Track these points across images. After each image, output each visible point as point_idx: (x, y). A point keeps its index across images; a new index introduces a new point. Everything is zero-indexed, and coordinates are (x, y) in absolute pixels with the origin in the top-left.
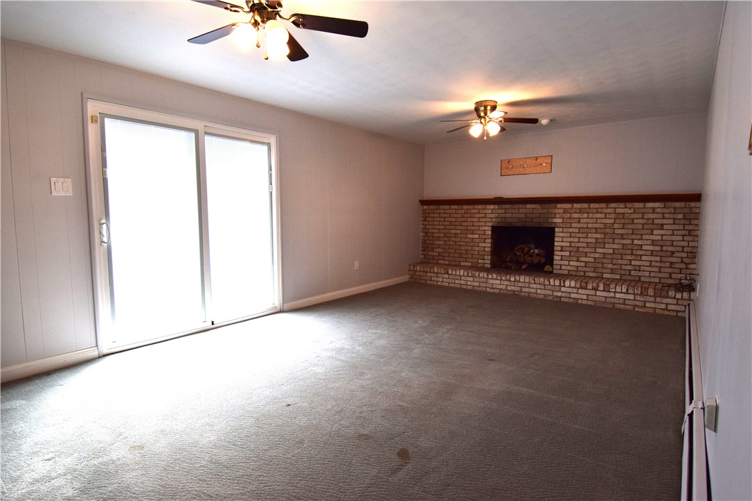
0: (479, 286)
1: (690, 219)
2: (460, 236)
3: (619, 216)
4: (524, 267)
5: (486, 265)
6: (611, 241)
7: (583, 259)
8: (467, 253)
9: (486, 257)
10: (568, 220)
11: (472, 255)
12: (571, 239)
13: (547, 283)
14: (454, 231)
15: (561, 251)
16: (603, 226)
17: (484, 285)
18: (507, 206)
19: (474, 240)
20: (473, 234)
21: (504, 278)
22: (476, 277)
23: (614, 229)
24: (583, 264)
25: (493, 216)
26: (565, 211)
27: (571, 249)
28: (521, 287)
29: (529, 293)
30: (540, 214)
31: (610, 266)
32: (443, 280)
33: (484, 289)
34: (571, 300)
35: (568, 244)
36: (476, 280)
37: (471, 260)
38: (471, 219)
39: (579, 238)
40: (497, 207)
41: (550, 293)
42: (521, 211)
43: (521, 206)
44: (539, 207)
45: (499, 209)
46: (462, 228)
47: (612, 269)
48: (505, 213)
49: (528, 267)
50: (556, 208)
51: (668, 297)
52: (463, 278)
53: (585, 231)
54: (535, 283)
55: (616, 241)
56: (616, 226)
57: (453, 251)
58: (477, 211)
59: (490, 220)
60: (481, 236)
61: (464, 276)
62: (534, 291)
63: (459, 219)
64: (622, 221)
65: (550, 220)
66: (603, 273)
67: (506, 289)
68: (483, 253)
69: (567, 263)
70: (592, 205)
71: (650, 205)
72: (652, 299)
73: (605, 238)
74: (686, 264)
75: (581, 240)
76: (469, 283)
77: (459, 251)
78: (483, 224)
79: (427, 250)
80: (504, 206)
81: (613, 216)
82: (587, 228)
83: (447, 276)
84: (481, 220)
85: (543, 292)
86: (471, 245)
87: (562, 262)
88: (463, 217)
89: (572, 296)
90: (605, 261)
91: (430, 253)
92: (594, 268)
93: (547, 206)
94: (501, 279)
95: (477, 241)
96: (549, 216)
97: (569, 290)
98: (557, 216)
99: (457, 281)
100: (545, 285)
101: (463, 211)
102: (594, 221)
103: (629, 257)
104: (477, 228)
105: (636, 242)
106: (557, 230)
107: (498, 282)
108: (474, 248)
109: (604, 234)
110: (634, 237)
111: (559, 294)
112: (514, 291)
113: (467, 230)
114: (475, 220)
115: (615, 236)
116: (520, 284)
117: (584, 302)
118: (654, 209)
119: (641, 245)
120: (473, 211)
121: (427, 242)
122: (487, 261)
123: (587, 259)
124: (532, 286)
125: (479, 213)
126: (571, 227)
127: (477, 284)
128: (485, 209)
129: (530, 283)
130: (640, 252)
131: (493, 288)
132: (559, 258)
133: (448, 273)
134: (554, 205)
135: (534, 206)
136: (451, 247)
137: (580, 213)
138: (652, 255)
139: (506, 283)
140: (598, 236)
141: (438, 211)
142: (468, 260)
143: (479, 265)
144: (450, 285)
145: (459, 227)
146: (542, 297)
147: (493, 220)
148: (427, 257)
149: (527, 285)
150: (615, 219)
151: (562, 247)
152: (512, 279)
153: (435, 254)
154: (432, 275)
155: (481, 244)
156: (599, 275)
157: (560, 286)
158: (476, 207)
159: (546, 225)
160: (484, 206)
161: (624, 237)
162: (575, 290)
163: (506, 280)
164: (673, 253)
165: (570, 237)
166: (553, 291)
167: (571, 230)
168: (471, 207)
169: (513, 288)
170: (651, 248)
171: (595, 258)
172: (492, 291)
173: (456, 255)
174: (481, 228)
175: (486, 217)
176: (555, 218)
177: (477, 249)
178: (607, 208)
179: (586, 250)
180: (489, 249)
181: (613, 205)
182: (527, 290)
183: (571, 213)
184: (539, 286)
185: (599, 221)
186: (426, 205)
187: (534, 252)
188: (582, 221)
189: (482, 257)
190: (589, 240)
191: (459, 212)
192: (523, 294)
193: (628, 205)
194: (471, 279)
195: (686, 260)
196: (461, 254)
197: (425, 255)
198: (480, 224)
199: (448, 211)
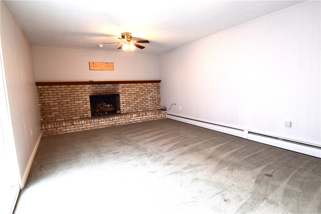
0: (95, 127)
1: (158, 88)
2: (70, 103)
3: (141, 88)
4: (106, 113)
5: (88, 116)
6: (139, 97)
7: (131, 106)
8: (76, 112)
9: (88, 112)
10: (124, 91)
11: (80, 112)
12: (126, 98)
13: (126, 117)
14: (65, 101)
15: (123, 104)
16: (136, 92)
17: (97, 125)
18: (97, 85)
19: (80, 104)
20: (79, 101)
21: (107, 120)
22: (92, 123)
23: (139, 93)
24: (131, 108)
25: (90, 90)
26: (123, 87)
27: (126, 102)
28: (116, 122)
29: (119, 123)
30: (112, 88)
31: (140, 107)
32: (71, 129)
33: (98, 127)
34: (135, 122)
35: (125, 101)
36: (92, 124)
37: (79, 115)
38: (77, 93)
39: (129, 97)
40: (91, 86)
41: (127, 121)
42: (104, 87)
43: (104, 85)
44: (112, 86)
45: (92, 87)
46: (71, 98)
47: (140, 108)
48: (96, 89)
49: (108, 113)
50: (119, 86)
51: (161, 113)
52: (84, 125)
53: (130, 94)
54: (121, 119)
55: (141, 97)
56: (140, 92)
57: (67, 112)
58: (80, 88)
59: (88, 93)
60: (84, 102)
61: (84, 124)
62: (121, 122)
63: (69, 93)
64: (142, 90)
65: (117, 91)
66: (138, 110)
67: (109, 125)
68: (86, 110)
69: (125, 108)
70: (132, 84)
71: (148, 84)
72: (158, 115)
73: (137, 97)
74: (159, 102)
75: (130, 98)
76: (88, 127)
77: (71, 112)
78: (85, 95)
79: (45, 114)
80: (95, 85)
81: (139, 88)
82: (131, 93)
83: (73, 126)
84: (83, 93)
85: (125, 122)
86: (79, 106)
87: (124, 108)
88: (71, 92)
89: (136, 120)
90: (138, 105)
91: (48, 116)
92: (135, 108)
93: (115, 85)
94: (106, 120)
95: (82, 104)
96: (116, 89)
97: (134, 118)
98: (120, 89)
99: (80, 128)
100: (125, 118)
101: (70, 89)
102: (133, 90)
103: (145, 103)
104: (81, 97)
105: (146, 97)
106: (120, 95)
107: (105, 122)
108: (80, 108)
109: (137, 95)
110: (145, 95)
111: (131, 121)
112: (112, 124)
113: (74, 99)
114: (79, 93)
115: (140, 96)
116: (115, 121)
117: (140, 121)
118: (149, 85)
119: (147, 98)
120: (77, 88)
121: (45, 109)
122: (89, 114)
123: (132, 106)
124: (120, 120)
125: (81, 89)
126: (125, 94)
127: (93, 126)
128: (85, 87)
129: (119, 119)
130: (148, 100)
131: (102, 126)
132: (122, 107)
133: (73, 125)
134: (118, 84)
135: (109, 85)
136: (65, 110)
137: (128, 87)
138: (150, 101)
139: (108, 122)
140: (135, 96)
141: (51, 89)
142: (77, 115)
143: (85, 117)
144: (76, 131)
145: (68, 98)
146: (124, 124)
147: (90, 92)
148: (46, 119)
149: (118, 120)
150: (139, 89)
151: (123, 102)
152: (111, 119)
153: (52, 116)
154: (62, 128)
155: (84, 106)
156: (137, 111)
157: (131, 117)
158: (79, 86)
159: (116, 93)
160: (83, 86)
161: (143, 95)
162: (136, 118)
163: (108, 120)
164: (155, 99)
165: (126, 97)
166: (129, 120)
167: (126, 95)
168: (76, 86)
169: (112, 123)
170: (150, 99)
171: (135, 105)
172: (102, 127)
173: (69, 114)
174: (83, 97)
175: (85, 91)
176: (119, 90)
177: (82, 108)
178: (136, 85)
179: (132, 102)
180: (90, 108)
181: (138, 84)
182: (118, 122)
183: (125, 88)
184: (123, 120)
185: (135, 90)
186: (40, 85)
187: (108, 106)
188: (129, 91)
189: (86, 112)
190: (132, 98)
191: (68, 89)
192: (117, 125)
193: (143, 84)
194: (89, 124)
195: (159, 101)
196: (72, 113)
197: (44, 118)
198: (83, 95)
199: (60, 89)
